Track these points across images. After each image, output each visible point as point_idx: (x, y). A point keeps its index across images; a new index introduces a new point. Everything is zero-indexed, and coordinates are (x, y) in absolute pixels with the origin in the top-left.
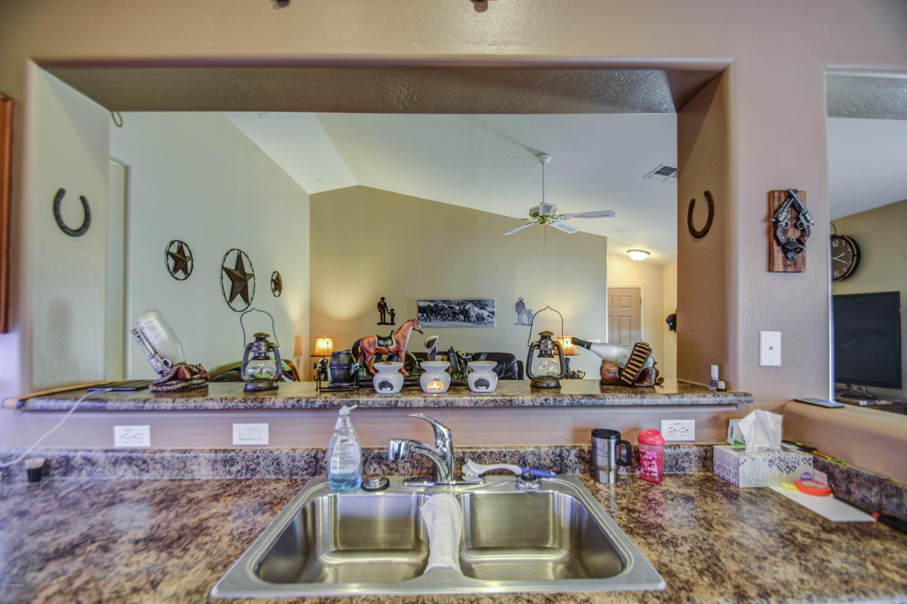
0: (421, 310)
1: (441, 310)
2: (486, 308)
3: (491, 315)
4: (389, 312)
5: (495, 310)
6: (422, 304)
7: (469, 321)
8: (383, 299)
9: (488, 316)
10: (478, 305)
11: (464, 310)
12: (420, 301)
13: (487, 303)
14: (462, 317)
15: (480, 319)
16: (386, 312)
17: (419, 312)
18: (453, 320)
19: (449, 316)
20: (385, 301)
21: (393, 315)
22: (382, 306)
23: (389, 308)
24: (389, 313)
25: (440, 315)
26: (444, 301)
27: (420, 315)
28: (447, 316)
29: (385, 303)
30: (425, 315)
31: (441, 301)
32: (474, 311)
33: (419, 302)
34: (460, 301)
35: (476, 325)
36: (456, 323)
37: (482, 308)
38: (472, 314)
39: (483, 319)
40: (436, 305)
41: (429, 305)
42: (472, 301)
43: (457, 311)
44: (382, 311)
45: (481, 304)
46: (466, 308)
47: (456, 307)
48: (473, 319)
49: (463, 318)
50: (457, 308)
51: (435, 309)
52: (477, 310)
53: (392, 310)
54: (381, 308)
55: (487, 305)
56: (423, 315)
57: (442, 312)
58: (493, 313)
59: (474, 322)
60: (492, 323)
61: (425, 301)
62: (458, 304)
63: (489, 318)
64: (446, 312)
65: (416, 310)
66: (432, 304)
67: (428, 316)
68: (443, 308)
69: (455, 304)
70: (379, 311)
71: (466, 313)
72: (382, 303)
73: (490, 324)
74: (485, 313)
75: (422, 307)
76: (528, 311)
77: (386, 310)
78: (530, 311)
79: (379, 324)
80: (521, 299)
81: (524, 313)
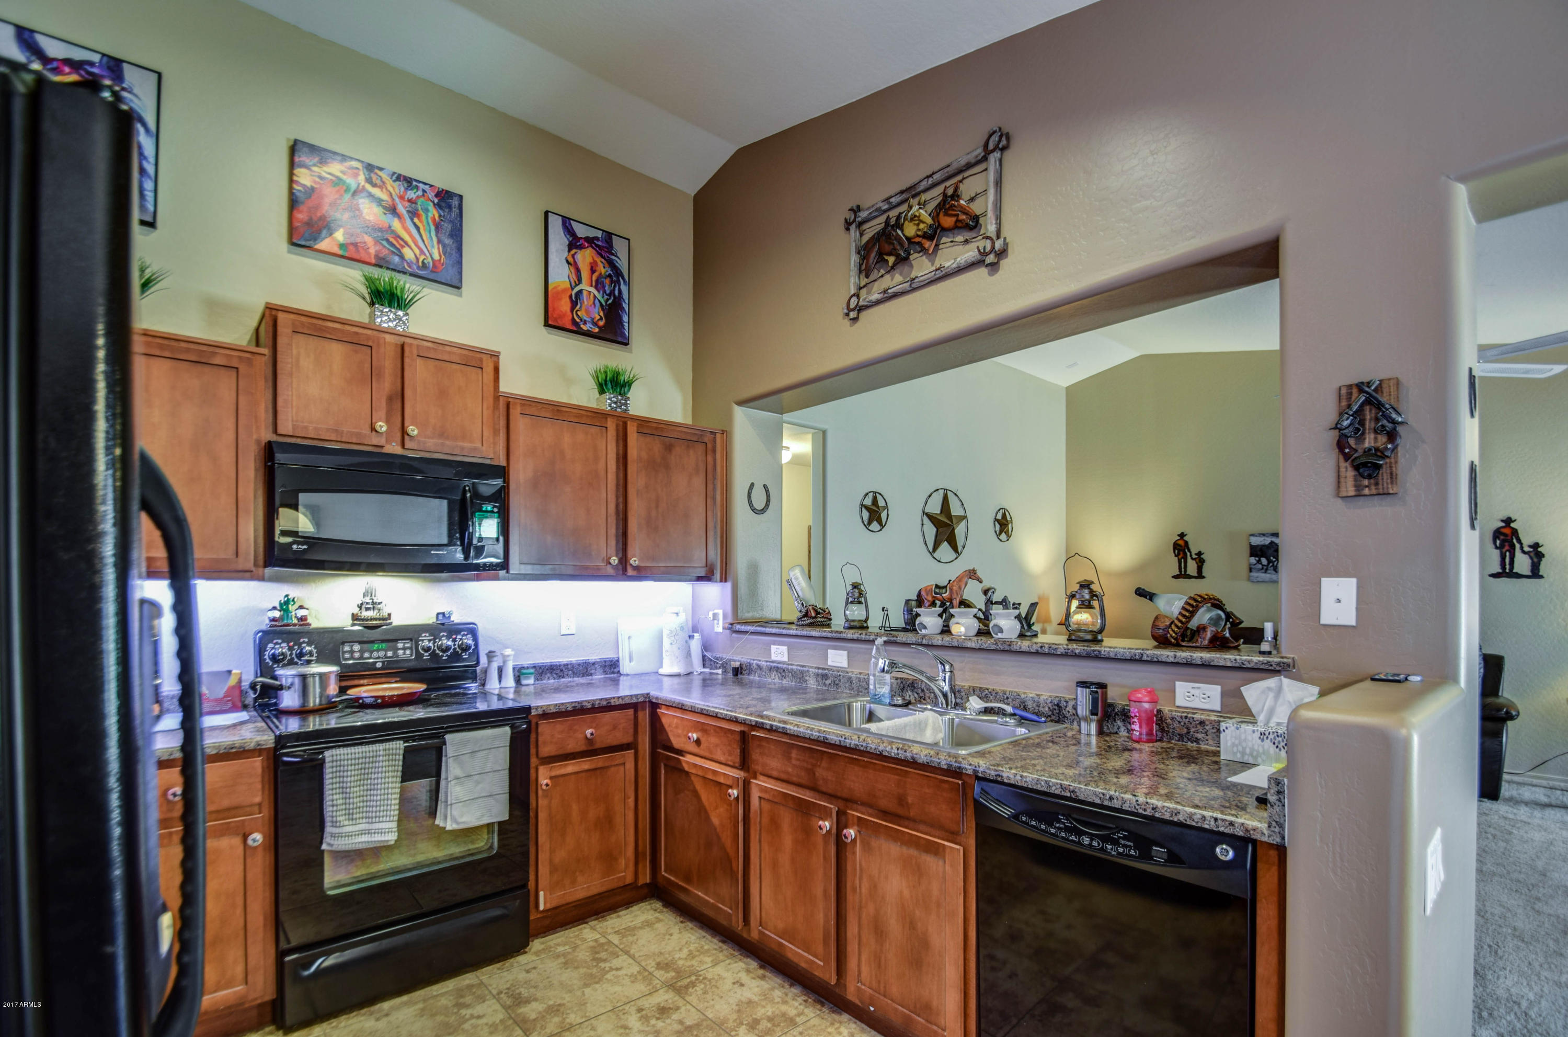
0: (1257, 551)
4: (1194, 556)
6: (1256, 541)
8: (1182, 535)
12: (1252, 535)
16: (1189, 558)
17: (1251, 555)
20: (1185, 538)
21: (1200, 561)
22: (1181, 548)
23: (1194, 550)
24: (1192, 559)
27: (1253, 560)
29: (1186, 543)
30: (1264, 561)
33: (1251, 537)
41: (1272, 542)
44: (1180, 557)
53: (1199, 554)
54: (1179, 550)
56: (1259, 562)
61: (1264, 535)
65: (1247, 551)
67: (1269, 561)
70: (1176, 556)
72: (1181, 542)
75: (1258, 546)
76: (1530, 546)
77: (1188, 554)
78: (1536, 546)
79: (1175, 577)
80: (1508, 521)
81: (1518, 551)
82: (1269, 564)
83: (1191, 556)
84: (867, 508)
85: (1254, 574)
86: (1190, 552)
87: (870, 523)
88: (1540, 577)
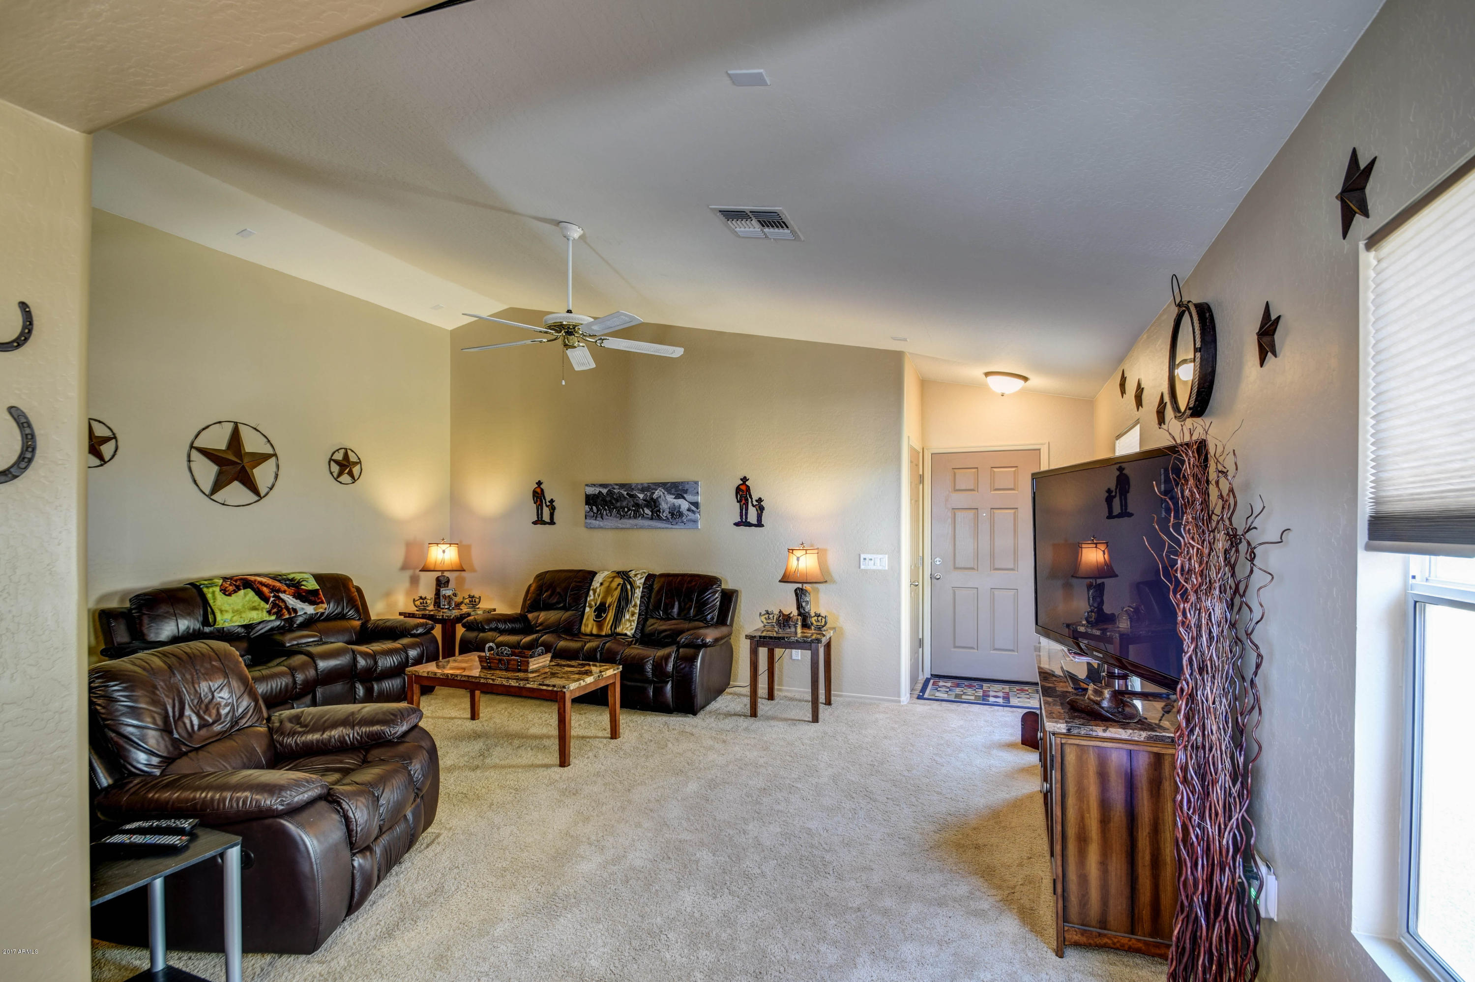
0: (590, 500)
1: (617, 501)
2: (685, 495)
3: (693, 508)
4: (548, 504)
5: (699, 499)
6: (591, 491)
7: (659, 518)
9: (689, 510)
10: (673, 491)
11: (652, 499)
12: (587, 485)
13: (687, 487)
14: (647, 511)
15: (676, 514)
16: (544, 505)
17: (586, 504)
18: (635, 517)
19: (629, 510)
20: (542, 486)
21: (553, 509)
22: (538, 495)
23: (548, 499)
24: (547, 506)
25: (616, 508)
26: (622, 486)
27: (587, 508)
28: (626, 510)
29: (542, 490)
30: (594, 509)
31: (617, 485)
32: (668, 501)
33: (586, 488)
34: (646, 485)
35: (670, 526)
36: (640, 522)
37: (679, 496)
38: (664, 506)
39: (681, 514)
40: (610, 493)
41: (600, 492)
42: (664, 485)
43: (641, 502)
44: (538, 504)
45: (678, 489)
46: (655, 496)
47: (639, 495)
48: (665, 514)
49: (650, 513)
50: (641, 496)
51: (608, 499)
52: (670, 499)
53: (552, 502)
54: (537, 497)
55: (686, 492)
56: (591, 509)
57: (619, 504)
58: (696, 504)
59: (667, 519)
60: (695, 522)
61: (594, 485)
62: (643, 490)
63: (690, 514)
64: (624, 504)
65: (583, 499)
66: (604, 491)
67: (598, 510)
68: (620, 497)
69: (638, 489)
70: (535, 503)
71: (653, 504)
72: (539, 490)
73: (691, 524)
74: (684, 505)
75: (590, 495)
76: (756, 501)
78: (760, 500)
79: (534, 523)
80: (744, 479)
81: (750, 504)
82: (598, 512)
83: (546, 503)
85: (588, 521)
86: (545, 500)
88: (763, 526)
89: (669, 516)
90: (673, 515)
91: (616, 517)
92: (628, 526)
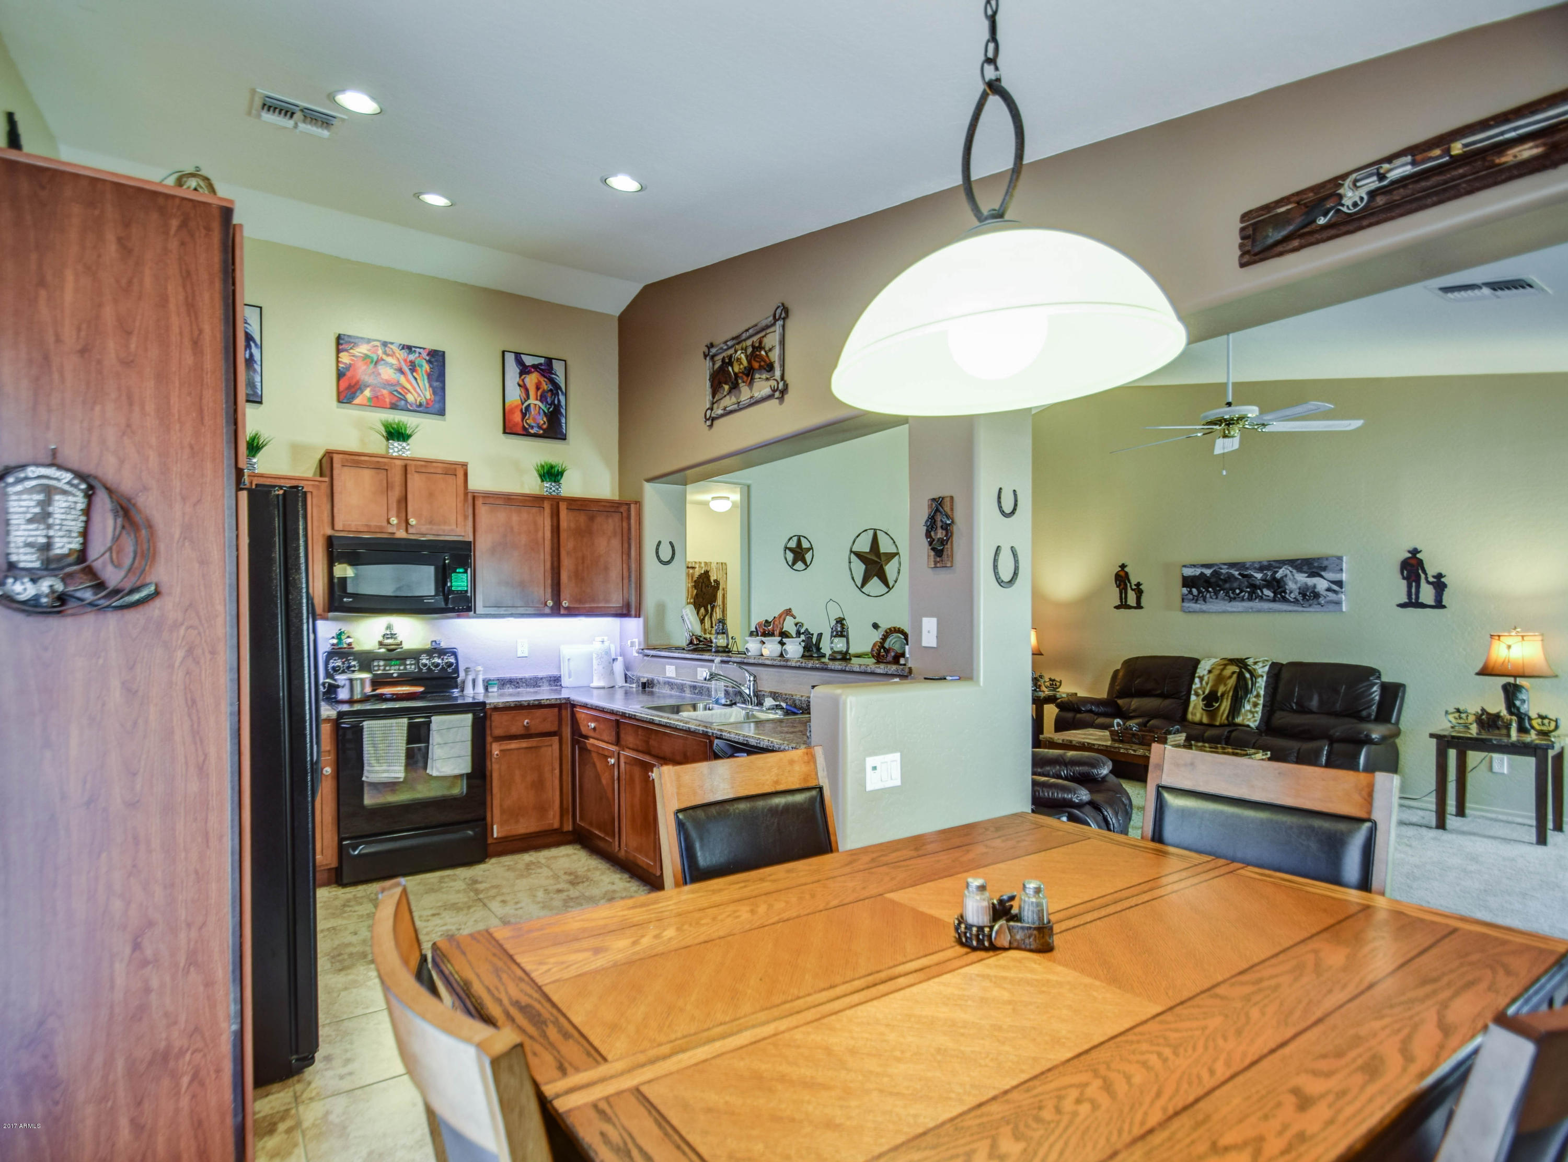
0: (1188, 582)
1: (1225, 581)
2: (1323, 573)
3: (1335, 587)
4: (1134, 587)
5: (1344, 577)
6: (1189, 572)
7: (1285, 600)
8: (1123, 566)
9: (1329, 590)
10: (1305, 568)
11: (1274, 579)
12: (1185, 566)
13: (1325, 563)
14: (1268, 593)
15: (1309, 596)
16: (1129, 588)
17: (1184, 586)
18: (1250, 599)
19: (1241, 591)
20: (1126, 569)
21: (1139, 592)
22: (1122, 579)
23: (1134, 581)
24: (1132, 590)
25: (1223, 590)
26: (1232, 565)
27: (1185, 590)
28: (1238, 591)
29: (1127, 574)
30: (1195, 591)
31: (1225, 564)
32: (1296, 580)
33: (1184, 569)
34: (1266, 563)
35: (1301, 609)
36: (1257, 604)
37: (1313, 575)
38: (1291, 585)
39: (1316, 595)
40: (1216, 574)
41: (1202, 573)
42: (1292, 563)
43: (1258, 583)
44: (1121, 587)
45: (1312, 566)
46: (1278, 575)
47: (1256, 575)
48: (1293, 595)
49: (1271, 595)
50: (1259, 576)
51: (1213, 580)
52: (1302, 578)
53: (1138, 584)
54: (1120, 581)
55: (1325, 569)
56: (1190, 592)
57: (1227, 586)
58: (1340, 583)
59: (1296, 601)
60: (1338, 603)
61: (1194, 566)
62: (1261, 569)
63: (1329, 594)
64: (1235, 585)
65: (1179, 581)
66: (1208, 572)
67: (1200, 592)
68: (1230, 578)
69: (1255, 568)
70: (1117, 587)
71: (1276, 584)
72: (1122, 574)
73: (1331, 607)
74: (1321, 584)
75: (1189, 577)
76: (1434, 577)
77: (1129, 585)
78: (1439, 576)
79: (1117, 607)
80: (1415, 552)
81: (1423, 581)
82: (1199, 594)
83: (1131, 586)
84: (791, 550)
85: (1186, 604)
86: (1130, 583)
87: (794, 563)
88: (1444, 607)
89: (1300, 598)
90: (1304, 595)
91: (1223, 599)
92: (1240, 609)
